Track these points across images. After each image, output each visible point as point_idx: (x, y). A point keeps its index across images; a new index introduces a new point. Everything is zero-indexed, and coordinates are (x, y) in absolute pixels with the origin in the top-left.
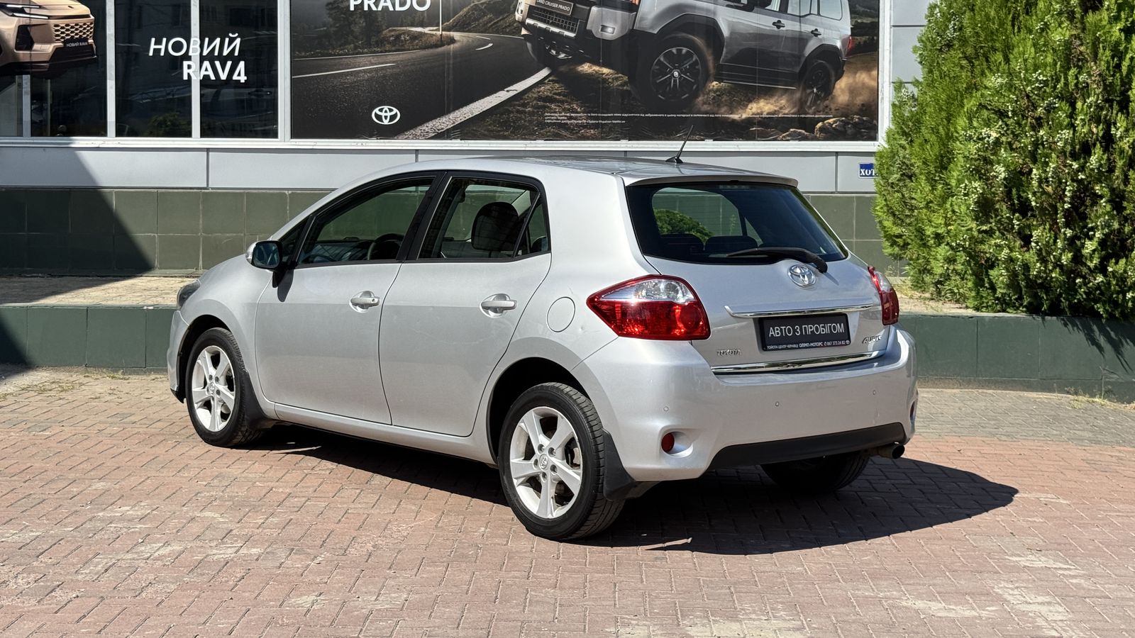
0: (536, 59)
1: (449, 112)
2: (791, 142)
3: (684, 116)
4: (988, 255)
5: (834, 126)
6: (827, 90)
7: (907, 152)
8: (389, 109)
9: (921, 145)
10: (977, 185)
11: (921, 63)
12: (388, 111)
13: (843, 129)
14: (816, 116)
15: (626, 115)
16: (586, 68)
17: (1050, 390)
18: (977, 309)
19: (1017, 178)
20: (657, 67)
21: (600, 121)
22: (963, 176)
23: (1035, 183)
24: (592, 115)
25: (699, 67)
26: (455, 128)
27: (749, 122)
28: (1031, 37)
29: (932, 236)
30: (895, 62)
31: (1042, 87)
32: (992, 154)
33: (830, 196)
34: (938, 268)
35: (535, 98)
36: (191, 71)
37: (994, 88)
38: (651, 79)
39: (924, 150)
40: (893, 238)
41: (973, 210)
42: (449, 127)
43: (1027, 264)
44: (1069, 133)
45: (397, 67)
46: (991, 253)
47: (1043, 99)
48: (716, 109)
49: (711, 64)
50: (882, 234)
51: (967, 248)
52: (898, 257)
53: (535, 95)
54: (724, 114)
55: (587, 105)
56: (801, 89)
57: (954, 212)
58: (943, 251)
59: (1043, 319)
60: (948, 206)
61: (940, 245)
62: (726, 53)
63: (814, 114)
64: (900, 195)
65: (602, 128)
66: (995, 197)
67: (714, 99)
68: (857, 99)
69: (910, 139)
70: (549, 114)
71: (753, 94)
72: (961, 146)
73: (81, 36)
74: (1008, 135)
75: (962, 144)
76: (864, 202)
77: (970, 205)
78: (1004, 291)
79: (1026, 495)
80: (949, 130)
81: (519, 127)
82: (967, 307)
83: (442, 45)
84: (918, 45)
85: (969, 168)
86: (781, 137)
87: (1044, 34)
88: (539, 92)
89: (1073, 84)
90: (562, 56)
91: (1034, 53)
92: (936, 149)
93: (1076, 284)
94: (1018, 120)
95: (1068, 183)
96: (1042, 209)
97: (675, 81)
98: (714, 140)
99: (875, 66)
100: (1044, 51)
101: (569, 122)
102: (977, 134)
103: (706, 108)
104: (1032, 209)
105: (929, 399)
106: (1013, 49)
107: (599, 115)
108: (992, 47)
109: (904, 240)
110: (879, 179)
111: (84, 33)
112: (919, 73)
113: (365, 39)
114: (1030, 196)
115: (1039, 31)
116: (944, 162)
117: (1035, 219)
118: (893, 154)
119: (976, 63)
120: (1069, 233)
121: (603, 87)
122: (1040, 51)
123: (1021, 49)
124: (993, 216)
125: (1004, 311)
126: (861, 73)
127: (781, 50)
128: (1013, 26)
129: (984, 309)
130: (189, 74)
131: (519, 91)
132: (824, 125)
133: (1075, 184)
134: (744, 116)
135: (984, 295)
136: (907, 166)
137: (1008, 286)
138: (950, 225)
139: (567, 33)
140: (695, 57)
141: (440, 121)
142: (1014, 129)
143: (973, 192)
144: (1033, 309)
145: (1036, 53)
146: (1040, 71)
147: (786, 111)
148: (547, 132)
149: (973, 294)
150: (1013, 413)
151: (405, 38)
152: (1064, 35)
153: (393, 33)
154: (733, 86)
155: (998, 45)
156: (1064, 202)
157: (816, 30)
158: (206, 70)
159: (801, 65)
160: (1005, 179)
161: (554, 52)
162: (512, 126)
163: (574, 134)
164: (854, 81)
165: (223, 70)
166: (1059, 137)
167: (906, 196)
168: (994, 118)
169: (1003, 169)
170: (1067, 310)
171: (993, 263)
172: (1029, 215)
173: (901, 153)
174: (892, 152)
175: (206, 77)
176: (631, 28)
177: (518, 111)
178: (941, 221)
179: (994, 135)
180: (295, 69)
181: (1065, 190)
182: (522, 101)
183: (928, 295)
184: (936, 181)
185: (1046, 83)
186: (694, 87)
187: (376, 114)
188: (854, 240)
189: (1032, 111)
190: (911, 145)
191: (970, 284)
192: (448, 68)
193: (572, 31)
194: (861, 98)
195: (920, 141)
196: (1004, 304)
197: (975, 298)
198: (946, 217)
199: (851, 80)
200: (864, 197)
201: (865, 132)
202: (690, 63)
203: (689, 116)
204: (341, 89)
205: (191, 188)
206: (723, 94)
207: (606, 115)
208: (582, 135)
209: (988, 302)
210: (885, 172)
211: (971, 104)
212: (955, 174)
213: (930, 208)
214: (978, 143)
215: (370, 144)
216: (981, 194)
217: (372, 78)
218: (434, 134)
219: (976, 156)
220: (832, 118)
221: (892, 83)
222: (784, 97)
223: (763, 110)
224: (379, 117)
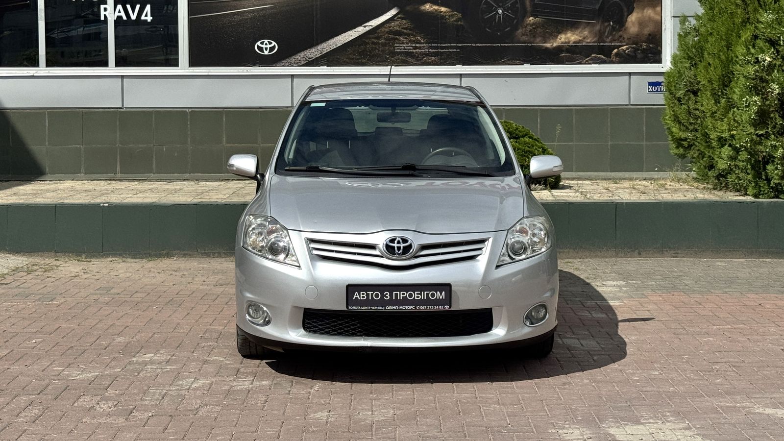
1: (317, 44)
2: (593, 65)
3: (507, 45)
4: (764, 154)
5: (627, 52)
6: (621, 23)
7: (693, 72)
8: (268, 42)
9: (705, 67)
10: (756, 99)
11: (700, 1)
13: (634, 54)
14: (613, 44)
15: (460, 45)
16: (428, 7)
18: (755, 196)
20: (485, 6)
21: (439, 50)
22: (744, 92)
24: (433, 45)
25: (518, 5)
26: (322, 57)
27: (559, 49)
29: (716, 139)
32: (767, 75)
33: (625, 108)
34: (722, 165)
35: (387, 32)
36: (106, 13)
37: (767, 23)
38: (480, 15)
39: (708, 71)
40: (679, 142)
41: (753, 119)
42: (318, 56)
45: (275, 7)
46: (767, 152)
48: (532, 40)
49: (528, 3)
50: (670, 138)
51: (748, 148)
52: (683, 156)
53: (387, 30)
54: (539, 43)
55: (428, 37)
56: (600, 23)
57: (734, 120)
58: (726, 151)
60: (730, 115)
61: (723, 146)
63: (611, 42)
64: (686, 107)
65: (441, 56)
66: (770, 108)
67: (530, 31)
68: (645, 30)
69: (694, 62)
70: (398, 45)
71: (562, 27)
72: (741, 68)
74: (778, 59)
76: (653, 112)
77: (751, 115)
78: (777, 182)
80: (729, 55)
81: (374, 56)
82: (746, 194)
85: (749, 86)
86: (584, 61)
88: (390, 27)
92: (719, 71)
97: (499, 17)
98: (531, 65)
99: (658, 4)
101: (414, 51)
102: (754, 58)
103: (524, 38)
107: (439, 45)
109: (688, 142)
110: (667, 94)
112: (701, 11)
116: (726, 81)
121: (441, 23)
124: (769, 123)
125: (777, 197)
126: (648, 9)
129: (761, 196)
130: (105, 16)
131: (374, 27)
132: (619, 51)
134: (555, 45)
135: (761, 185)
136: (692, 83)
138: (732, 130)
141: (311, 52)
143: (754, 105)
147: (589, 41)
148: (397, 60)
149: (753, 184)
154: (546, 21)
158: (119, 12)
159: (600, 3)
160: (779, 94)
162: (368, 55)
163: (418, 61)
164: (643, 16)
165: (133, 12)
167: (691, 107)
168: (767, 46)
169: (777, 86)
171: (768, 160)
173: (687, 73)
174: (679, 73)
175: (119, 18)
177: (373, 43)
178: (725, 127)
179: (768, 59)
180: (191, 12)
182: (376, 35)
183: (711, 186)
184: (719, 96)
186: (516, 21)
187: (258, 46)
188: (645, 143)
191: (750, 177)
192: (316, 8)
194: (648, 29)
195: (704, 64)
196: (777, 192)
197: (755, 187)
198: (729, 125)
199: (640, 15)
200: (652, 109)
201: (651, 56)
202: (511, 2)
203: (511, 45)
204: (229, 26)
205: (109, 108)
206: (538, 27)
207: (444, 45)
208: (425, 61)
209: (765, 191)
210: (673, 88)
211: (746, 35)
212: (736, 90)
213: (715, 117)
214: (755, 66)
215: (254, 71)
216: (760, 106)
217: (255, 16)
218: (305, 62)
219: (754, 76)
220: (625, 45)
221: (674, 17)
222: (586, 29)
223: (570, 40)
224: (260, 49)
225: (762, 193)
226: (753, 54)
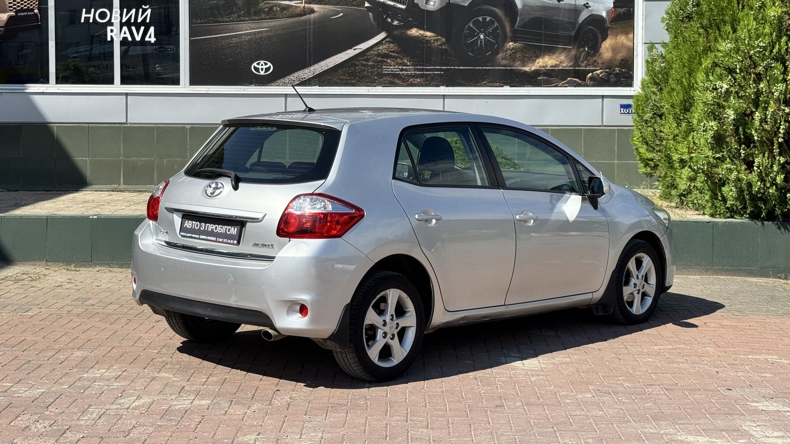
0: (376, 25)
1: (310, 65)
2: (568, 88)
3: (488, 68)
4: (721, 176)
5: (600, 76)
6: (595, 48)
7: (658, 97)
8: (264, 63)
9: (669, 93)
10: (713, 124)
11: (667, 30)
12: (264, 64)
13: (607, 79)
14: (587, 68)
15: (444, 68)
16: (414, 32)
17: (766, 275)
18: (712, 215)
19: (744, 119)
20: (468, 32)
21: (424, 72)
22: (702, 117)
23: (757, 123)
24: (419, 67)
25: (499, 31)
26: (314, 77)
27: (537, 73)
28: (752, 13)
29: (677, 161)
30: (646, 28)
31: (762, 51)
32: (724, 101)
33: (598, 129)
34: (683, 185)
35: (376, 55)
36: (113, 34)
37: (725, 51)
38: (463, 40)
39: (671, 96)
40: (646, 162)
41: (710, 143)
42: (310, 76)
43: (750, 182)
44: (783, 86)
45: (271, 31)
46: (723, 174)
47: (763, 61)
48: (511, 63)
49: (508, 29)
50: (638, 157)
51: (705, 171)
52: (651, 175)
53: (375, 53)
54: (518, 66)
55: (414, 60)
56: (576, 47)
57: (694, 143)
58: (686, 172)
59: (763, 224)
60: (690, 138)
61: (683, 167)
62: (520, 21)
63: (586, 66)
64: (652, 129)
65: (426, 78)
66: (726, 133)
67: (510, 55)
68: (618, 55)
69: (660, 87)
70: (386, 67)
71: (540, 52)
73: (28, 7)
74: (735, 86)
75: (701, 93)
76: (623, 133)
77: (708, 139)
78: (734, 202)
79: (757, 357)
80: (690, 81)
81: (363, 77)
82: (704, 214)
83: (305, 14)
84: (665, 16)
85: (707, 111)
86: (561, 84)
87: (762, 10)
88: (378, 50)
89: (784, 49)
90: (396, 23)
91: (755, 25)
92: (681, 97)
93: (787, 198)
94: (744, 76)
95: (782, 123)
96: (762, 142)
97: (481, 42)
98: (511, 87)
99: (631, 31)
100: (762, 24)
101: (401, 73)
102: (712, 85)
103: (504, 62)
104: (754, 142)
105: (678, 284)
106: (739, 22)
107: (424, 67)
108: (723, 20)
109: (655, 162)
110: (635, 116)
111: (31, 5)
112: (667, 38)
113: (246, 9)
114: (753, 132)
115: (758, 8)
116: (687, 106)
117: (756, 149)
118: (647, 98)
119: (710, 31)
120: (782, 160)
121: (427, 46)
122: (759, 23)
123: (746, 22)
124: (725, 147)
125: (732, 217)
126: (621, 36)
127: (561, 19)
128: (738, 4)
129: (717, 216)
130: (111, 37)
131: (363, 50)
132: (593, 75)
133: (787, 125)
134: (533, 68)
135: (718, 206)
136: (658, 107)
137: (736, 199)
138: (692, 153)
139: (399, 6)
140: (496, 24)
141: (304, 72)
142: (741, 82)
143: (710, 130)
144: (754, 216)
145: (757, 25)
146: (760, 39)
147: (565, 65)
148: (384, 81)
149: (710, 204)
150: (742, 294)
151: (276, 9)
152: (777, 12)
153: (267, 6)
154: (525, 46)
155: (727, 18)
156: (779, 137)
157: (587, 3)
158: (125, 33)
159: (576, 30)
160: (734, 120)
161: (389, 20)
162: (358, 76)
163: (404, 82)
164: (616, 42)
165: (138, 33)
166: (775, 89)
167: (657, 130)
168: (725, 74)
169: (733, 112)
170: (780, 217)
171: (725, 181)
172: (752, 146)
173: (653, 97)
174: (646, 97)
175: (125, 39)
176: (448, 2)
177: (363, 65)
178: (685, 150)
179: (725, 86)
180: (192, 33)
181: (779, 128)
182: (365, 57)
183: (673, 204)
184: (681, 120)
185: (765, 49)
186: (496, 46)
187: (254, 66)
188: (616, 162)
189: (754, 68)
190: (661, 92)
191: (707, 197)
192: (310, 32)
193: (403, 4)
194: (621, 55)
195: (668, 90)
196: (732, 212)
197: (711, 208)
198: (689, 147)
199: (613, 42)
200: (623, 130)
201: (623, 80)
202: (492, 28)
203: (492, 68)
204: (228, 47)
205: (114, 123)
206: (517, 52)
207: (429, 68)
208: (411, 83)
209: (721, 211)
210: (641, 111)
211: (707, 63)
212: (695, 115)
213: (677, 140)
214: (713, 92)
215: (250, 90)
216: (716, 130)
217: (252, 39)
218: (298, 82)
219: (712, 102)
220: (599, 70)
221: (645, 43)
222: (563, 54)
223: (547, 64)
224: (257, 69)
225: (718, 213)
226: (711, 81)
